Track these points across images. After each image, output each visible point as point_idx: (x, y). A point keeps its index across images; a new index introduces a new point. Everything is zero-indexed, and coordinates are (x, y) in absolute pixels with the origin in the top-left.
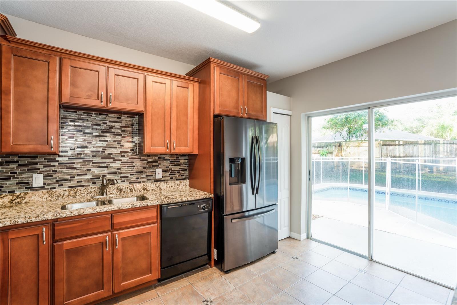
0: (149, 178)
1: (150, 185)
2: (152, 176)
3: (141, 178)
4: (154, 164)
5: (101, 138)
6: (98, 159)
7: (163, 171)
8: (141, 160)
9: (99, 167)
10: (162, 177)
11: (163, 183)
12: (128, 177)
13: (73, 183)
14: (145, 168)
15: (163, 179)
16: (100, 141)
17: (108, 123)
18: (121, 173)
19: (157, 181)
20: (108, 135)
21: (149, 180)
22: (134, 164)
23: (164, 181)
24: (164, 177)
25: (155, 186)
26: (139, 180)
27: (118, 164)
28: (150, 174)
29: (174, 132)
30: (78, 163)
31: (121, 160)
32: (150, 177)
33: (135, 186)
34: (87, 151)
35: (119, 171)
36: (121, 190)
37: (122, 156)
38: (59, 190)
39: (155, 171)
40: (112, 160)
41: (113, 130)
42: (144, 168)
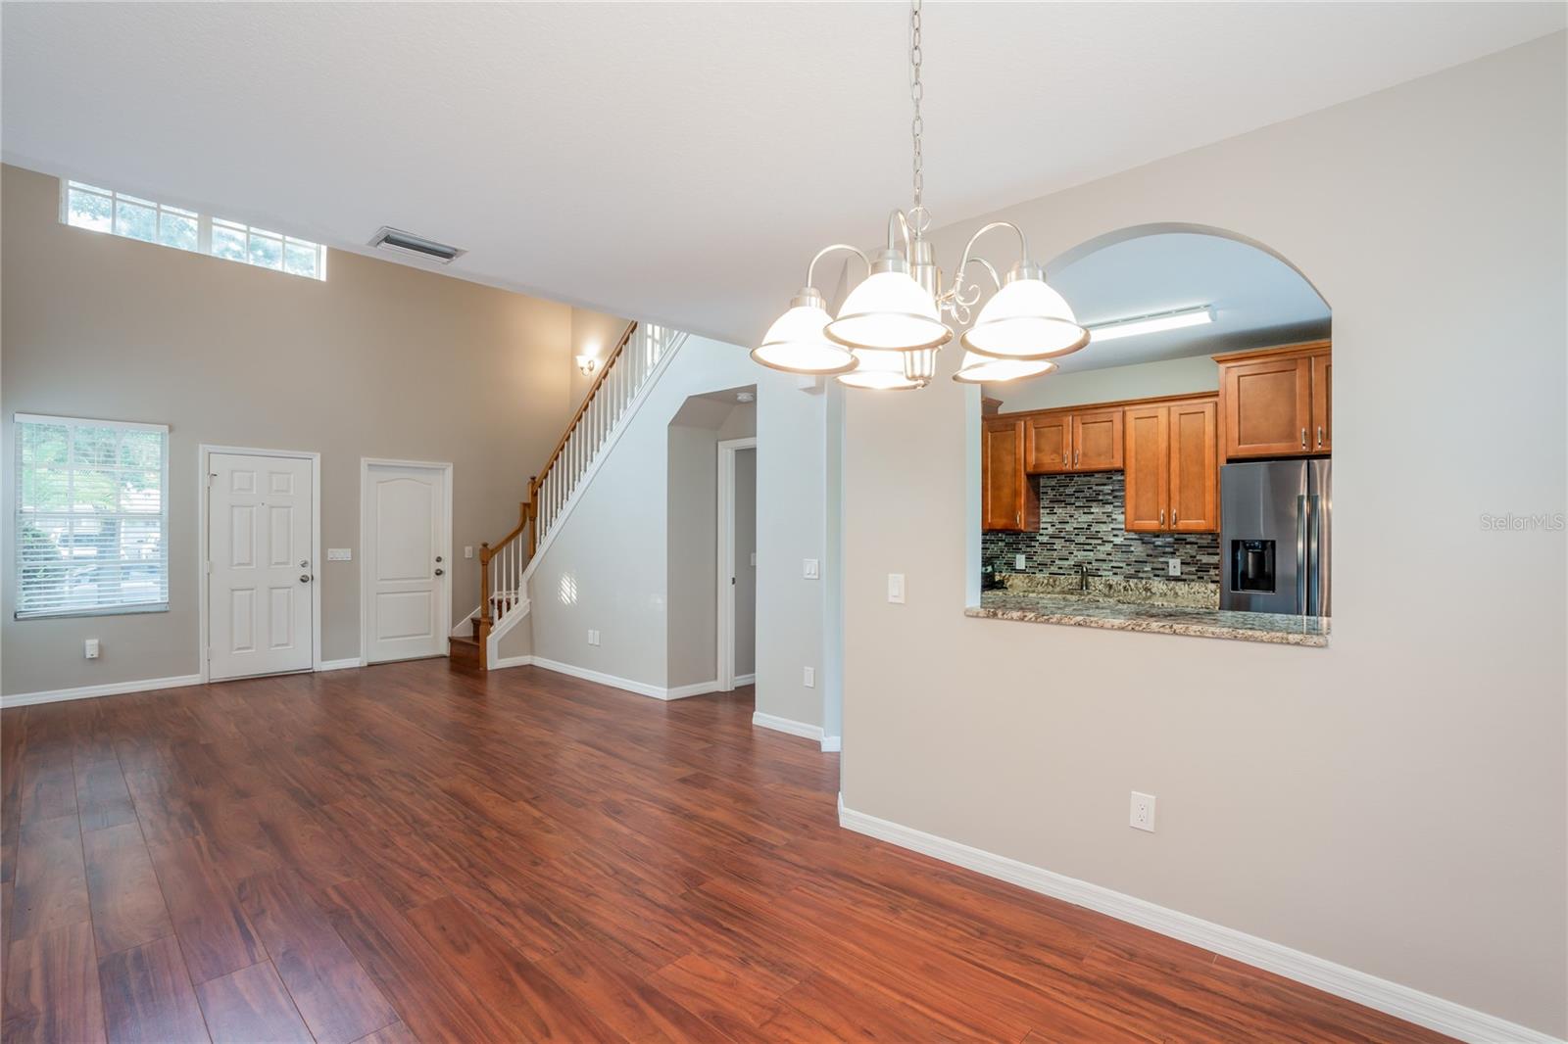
0: (1157, 572)
1: (1158, 585)
2: (1163, 569)
3: (1144, 572)
4: (1168, 550)
5: (1086, 510)
6: (1082, 539)
7: (1182, 563)
8: (1143, 543)
9: (1084, 550)
10: (1182, 573)
11: (1180, 583)
12: (1122, 568)
13: (1054, 569)
14: (1151, 556)
15: (1184, 577)
16: (1084, 513)
17: (1095, 488)
18: (1112, 561)
19: (1170, 579)
20: (1094, 504)
21: (1155, 575)
22: (1132, 549)
23: (1185, 580)
24: (1186, 574)
25: (1165, 587)
26: (1141, 575)
27: (1108, 547)
28: (1160, 566)
29: (1175, 496)
30: (1058, 544)
31: (1112, 542)
32: (1160, 572)
33: (1131, 583)
34: (1068, 528)
35: (1110, 558)
36: (1110, 586)
37: (1115, 535)
38: (1039, 576)
39: (1167, 563)
40: (1100, 542)
41: (1101, 498)
42: (1148, 556)
